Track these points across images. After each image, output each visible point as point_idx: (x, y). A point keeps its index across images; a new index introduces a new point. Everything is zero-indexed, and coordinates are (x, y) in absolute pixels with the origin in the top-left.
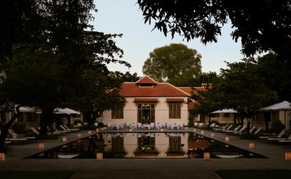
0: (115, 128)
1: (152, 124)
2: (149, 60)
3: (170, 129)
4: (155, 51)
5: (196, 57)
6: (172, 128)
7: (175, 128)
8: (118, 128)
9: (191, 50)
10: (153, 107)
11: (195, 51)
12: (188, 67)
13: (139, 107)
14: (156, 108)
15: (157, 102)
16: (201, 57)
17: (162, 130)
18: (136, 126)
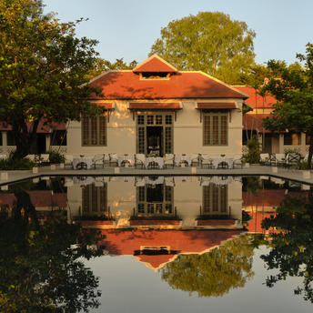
0: (82, 166)
1: (169, 157)
2: (160, 43)
3: (210, 166)
4: (172, 25)
5: (245, 35)
6: (216, 164)
7: (223, 165)
8: (89, 164)
9: (236, 23)
10: (169, 120)
11: (244, 26)
12: (231, 55)
13: (140, 120)
14: (175, 124)
15: (177, 110)
16: (254, 35)
17: (194, 170)
18: (132, 162)
